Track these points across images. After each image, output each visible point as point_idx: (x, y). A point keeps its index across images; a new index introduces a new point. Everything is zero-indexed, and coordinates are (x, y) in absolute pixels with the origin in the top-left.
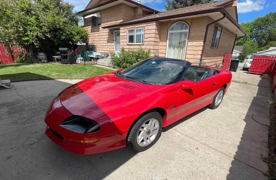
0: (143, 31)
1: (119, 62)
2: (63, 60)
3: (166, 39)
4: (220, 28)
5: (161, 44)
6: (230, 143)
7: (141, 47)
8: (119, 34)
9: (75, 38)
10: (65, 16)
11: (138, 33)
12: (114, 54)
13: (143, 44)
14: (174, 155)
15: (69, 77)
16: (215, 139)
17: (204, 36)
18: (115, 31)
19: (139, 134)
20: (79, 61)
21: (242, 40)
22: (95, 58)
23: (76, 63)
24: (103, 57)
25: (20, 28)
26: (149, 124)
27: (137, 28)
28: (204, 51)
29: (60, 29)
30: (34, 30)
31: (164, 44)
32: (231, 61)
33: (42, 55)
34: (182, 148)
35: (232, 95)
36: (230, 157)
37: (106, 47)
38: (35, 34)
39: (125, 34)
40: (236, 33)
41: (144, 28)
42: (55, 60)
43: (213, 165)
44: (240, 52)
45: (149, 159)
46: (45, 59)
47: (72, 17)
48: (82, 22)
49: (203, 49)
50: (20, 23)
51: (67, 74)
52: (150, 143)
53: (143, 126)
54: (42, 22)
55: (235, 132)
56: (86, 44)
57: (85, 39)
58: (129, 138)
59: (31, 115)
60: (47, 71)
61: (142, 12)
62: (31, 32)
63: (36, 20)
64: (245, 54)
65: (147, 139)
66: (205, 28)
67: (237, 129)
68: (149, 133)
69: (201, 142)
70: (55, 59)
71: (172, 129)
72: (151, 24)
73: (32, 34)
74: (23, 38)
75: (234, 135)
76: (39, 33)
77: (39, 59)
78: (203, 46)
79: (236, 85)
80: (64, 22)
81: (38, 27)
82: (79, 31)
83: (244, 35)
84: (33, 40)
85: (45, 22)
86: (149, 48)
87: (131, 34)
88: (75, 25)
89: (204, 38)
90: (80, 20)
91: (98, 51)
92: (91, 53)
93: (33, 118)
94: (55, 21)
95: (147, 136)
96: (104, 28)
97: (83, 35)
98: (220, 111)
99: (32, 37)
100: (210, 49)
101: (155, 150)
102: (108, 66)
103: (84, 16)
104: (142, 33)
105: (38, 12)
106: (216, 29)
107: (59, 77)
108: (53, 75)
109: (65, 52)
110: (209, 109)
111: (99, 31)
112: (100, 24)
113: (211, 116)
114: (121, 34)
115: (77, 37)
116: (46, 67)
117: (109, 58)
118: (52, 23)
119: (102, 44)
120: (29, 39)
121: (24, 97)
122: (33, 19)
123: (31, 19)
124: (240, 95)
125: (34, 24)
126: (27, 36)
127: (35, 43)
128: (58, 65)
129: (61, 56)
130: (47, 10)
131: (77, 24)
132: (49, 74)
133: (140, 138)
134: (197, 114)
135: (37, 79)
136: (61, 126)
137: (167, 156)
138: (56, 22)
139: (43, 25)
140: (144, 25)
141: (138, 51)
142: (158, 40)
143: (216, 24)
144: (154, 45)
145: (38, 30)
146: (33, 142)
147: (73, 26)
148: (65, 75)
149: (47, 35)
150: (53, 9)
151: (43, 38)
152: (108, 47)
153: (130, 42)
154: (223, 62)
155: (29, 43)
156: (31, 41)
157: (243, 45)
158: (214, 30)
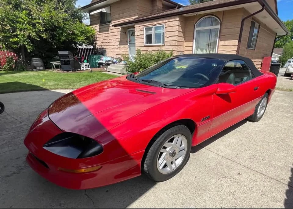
0: (163, 29)
1: (134, 67)
2: (63, 66)
3: (192, 38)
4: (257, 25)
5: (186, 44)
6: (282, 165)
7: (161, 48)
8: (134, 33)
9: (78, 39)
10: (65, 12)
11: (158, 31)
12: (128, 58)
13: (164, 44)
14: (209, 184)
15: (70, 87)
16: (261, 160)
17: (239, 33)
18: (128, 30)
19: (160, 157)
20: (85, 68)
21: (282, 42)
22: (104, 64)
23: (80, 70)
24: (115, 63)
25: (6, 26)
26: (173, 143)
27: (156, 25)
28: (239, 52)
29: (59, 27)
30: (25, 29)
31: (190, 44)
32: (270, 65)
33: (36, 61)
34: (218, 173)
35: (276, 105)
36: (284, 184)
37: (118, 50)
38: (27, 33)
39: (141, 33)
40: (276, 31)
41: (164, 25)
42: (54, 68)
43: (263, 196)
44: (279, 56)
45: (175, 191)
46: (41, 66)
47: (75, 12)
48: (87, 19)
49: (238, 49)
50: (6, 19)
51: (67, 83)
52: (175, 169)
53: (165, 145)
54: (35, 19)
55: (286, 150)
56: (93, 46)
57: (91, 40)
58: (145, 162)
59: (13, 136)
60: (42, 79)
61: (162, 7)
62: (21, 31)
63: (27, 17)
64: (285, 58)
65: (172, 163)
66: (240, 23)
67: (288, 146)
68: (173, 154)
69: (244, 165)
70: (54, 65)
71: (203, 148)
72: (173, 20)
73: (22, 33)
74: (11, 39)
75: (285, 154)
76: (32, 33)
77: (33, 66)
78: (238, 46)
79: (279, 93)
80: (64, 19)
81: (29, 25)
82: (83, 30)
83: (286, 34)
84: (24, 41)
85: (39, 19)
86: (171, 49)
87: (149, 33)
88: (78, 22)
89: (238, 35)
90: (85, 16)
91: (108, 55)
92: (100, 58)
93: (15, 140)
94: (52, 17)
95: (171, 159)
96: (115, 26)
97: (89, 35)
98: (264, 124)
99: (23, 38)
100: (246, 50)
101: (182, 179)
102: (121, 74)
103: (90, 12)
104: (162, 31)
105: (30, 6)
106: (253, 24)
107: (57, 87)
108: (50, 85)
109: (66, 56)
110: (249, 122)
111: (108, 31)
112: (110, 22)
113: (253, 131)
114: (136, 33)
115: (82, 38)
116: (41, 75)
117: (122, 63)
118: (49, 20)
119: (112, 47)
120: (19, 41)
121: (7, 112)
122: (23, 15)
123: (21, 15)
124: (286, 104)
125: (25, 21)
126: (17, 36)
127: (27, 46)
128: (58, 73)
129: (61, 61)
130: (42, 4)
131: (81, 22)
132: (44, 84)
133: (161, 162)
134: (234, 129)
135: (28, 89)
136: (45, 148)
137: (200, 185)
138: (54, 19)
139: (37, 22)
140: (164, 21)
141: (158, 53)
142: (183, 40)
143: (253, 19)
144: (178, 46)
145: (31, 29)
146: (10, 173)
147: (75, 24)
148: (65, 84)
149: (42, 36)
150: (50, 3)
151: (37, 39)
152: (120, 49)
153: (147, 43)
154: (261, 66)
155: (18, 46)
156: (21, 43)
157: (282, 47)
158: (251, 27)
